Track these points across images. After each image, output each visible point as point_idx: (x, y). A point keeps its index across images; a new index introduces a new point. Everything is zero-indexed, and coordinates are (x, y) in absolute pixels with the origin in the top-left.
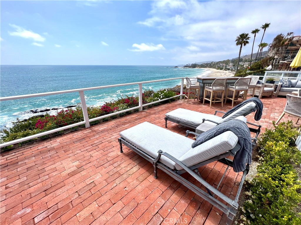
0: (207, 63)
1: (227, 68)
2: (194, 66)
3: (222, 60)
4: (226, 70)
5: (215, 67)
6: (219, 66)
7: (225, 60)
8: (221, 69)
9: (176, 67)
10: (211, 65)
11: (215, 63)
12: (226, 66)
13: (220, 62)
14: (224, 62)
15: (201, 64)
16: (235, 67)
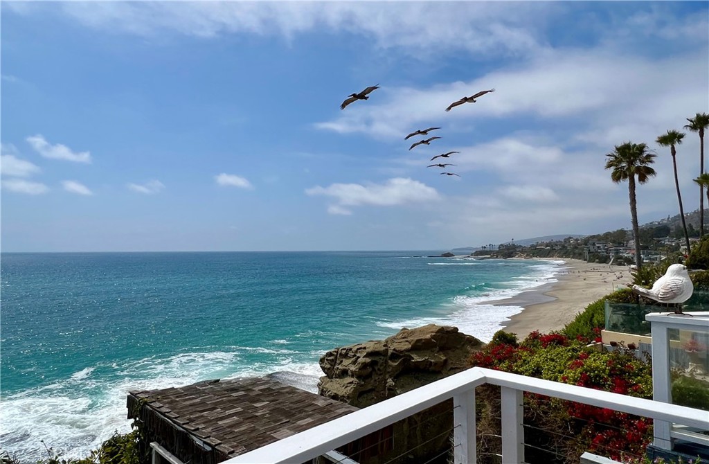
0: (550, 243)
1: (621, 258)
2: (509, 251)
3: (602, 232)
4: (620, 264)
5: (580, 254)
6: (592, 250)
7: (611, 231)
8: (604, 260)
9: (448, 255)
10: (564, 247)
11: (577, 240)
12: (617, 252)
13: (594, 237)
14: (607, 237)
15: (532, 246)
16: (650, 254)
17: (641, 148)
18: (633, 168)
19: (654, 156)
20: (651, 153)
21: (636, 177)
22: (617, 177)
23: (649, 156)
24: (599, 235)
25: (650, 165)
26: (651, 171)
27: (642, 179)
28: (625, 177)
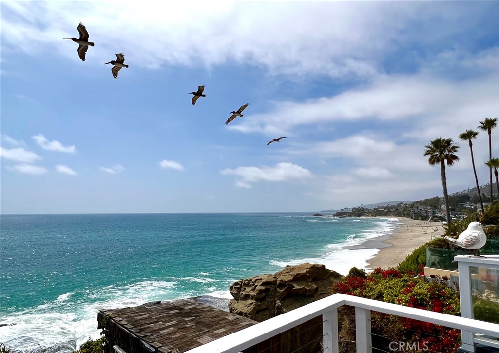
0: (387, 207)
1: (436, 217)
2: (359, 212)
3: (423, 199)
4: (436, 221)
5: (408, 214)
6: (416, 211)
7: (429, 199)
8: (425, 218)
9: (318, 215)
10: (397, 209)
11: (406, 205)
12: (434, 213)
13: (417, 202)
14: (426, 203)
15: (375, 209)
16: (456, 214)
17: (448, 142)
18: (443, 156)
19: (457, 147)
20: (455, 145)
21: (446, 161)
22: (432, 162)
23: (454, 147)
24: (421, 201)
25: (455, 154)
26: (455, 158)
27: (450, 163)
28: (438, 161)
